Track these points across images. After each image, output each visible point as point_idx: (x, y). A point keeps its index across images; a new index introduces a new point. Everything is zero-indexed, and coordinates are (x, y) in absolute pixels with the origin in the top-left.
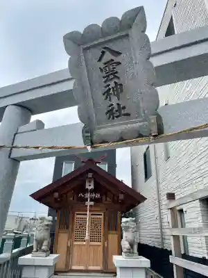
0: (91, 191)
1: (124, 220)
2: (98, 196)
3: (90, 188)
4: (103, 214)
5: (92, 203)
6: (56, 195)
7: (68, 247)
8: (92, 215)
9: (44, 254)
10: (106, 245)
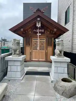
0: (40, 28)
2: (43, 31)
3: (39, 26)
4: (45, 39)
5: (40, 34)
6: (22, 30)
7: (30, 52)
8: (40, 39)
9: (18, 56)
10: (47, 52)
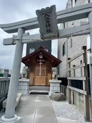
0: (42, 59)
1: (53, 68)
2: (44, 61)
3: (41, 58)
4: (46, 67)
5: (42, 63)
6: (29, 60)
7: (33, 78)
8: (42, 67)
9: (26, 78)
10: (47, 77)
